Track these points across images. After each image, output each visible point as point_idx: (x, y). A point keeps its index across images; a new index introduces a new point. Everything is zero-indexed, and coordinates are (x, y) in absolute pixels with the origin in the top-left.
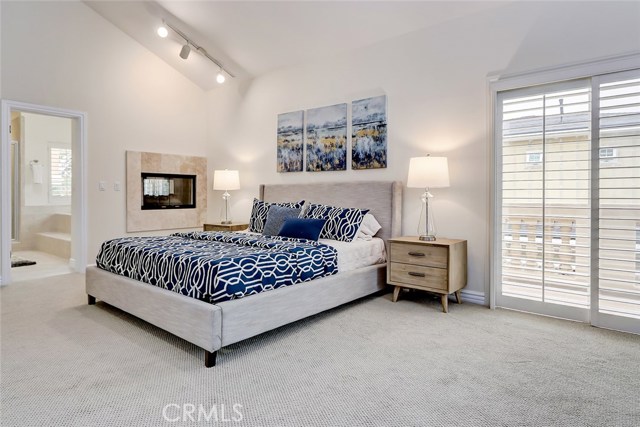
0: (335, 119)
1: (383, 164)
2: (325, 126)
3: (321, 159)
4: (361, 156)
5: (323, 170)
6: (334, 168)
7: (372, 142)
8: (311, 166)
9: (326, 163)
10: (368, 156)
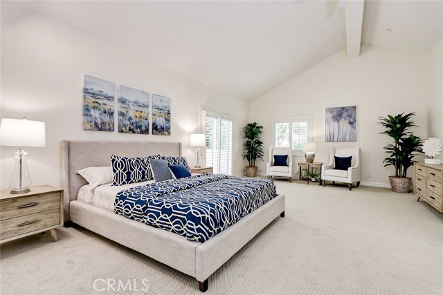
0: (142, 100)
1: (169, 133)
2: (135, 102)
3: (132, 125)
4: (159, 127)
5: (134, 132)
6: (142, 132)
7: (164, 121)
8: (124, 129)
9: (137, 128)
10: (162, 128)
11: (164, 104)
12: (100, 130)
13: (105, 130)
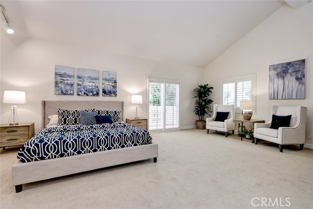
0: (94, 75)
1: (116, 95)
2: (88, 77)
3: (86, 91)
4: (107, 92)
5: (87, 95)
6: (93, 95)
7: (112, 87)
8: (80, 93)
9: (90, 93)
10: (110, 92)
11: (111, 77)
12: (65, 94)
13: (68, 94)
